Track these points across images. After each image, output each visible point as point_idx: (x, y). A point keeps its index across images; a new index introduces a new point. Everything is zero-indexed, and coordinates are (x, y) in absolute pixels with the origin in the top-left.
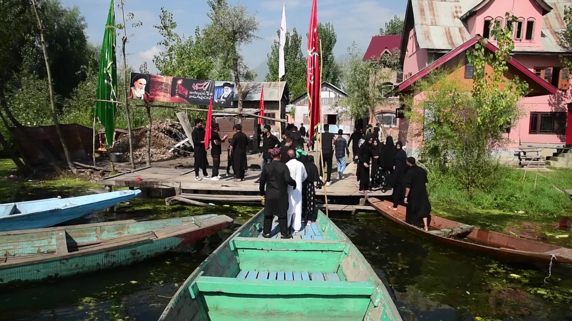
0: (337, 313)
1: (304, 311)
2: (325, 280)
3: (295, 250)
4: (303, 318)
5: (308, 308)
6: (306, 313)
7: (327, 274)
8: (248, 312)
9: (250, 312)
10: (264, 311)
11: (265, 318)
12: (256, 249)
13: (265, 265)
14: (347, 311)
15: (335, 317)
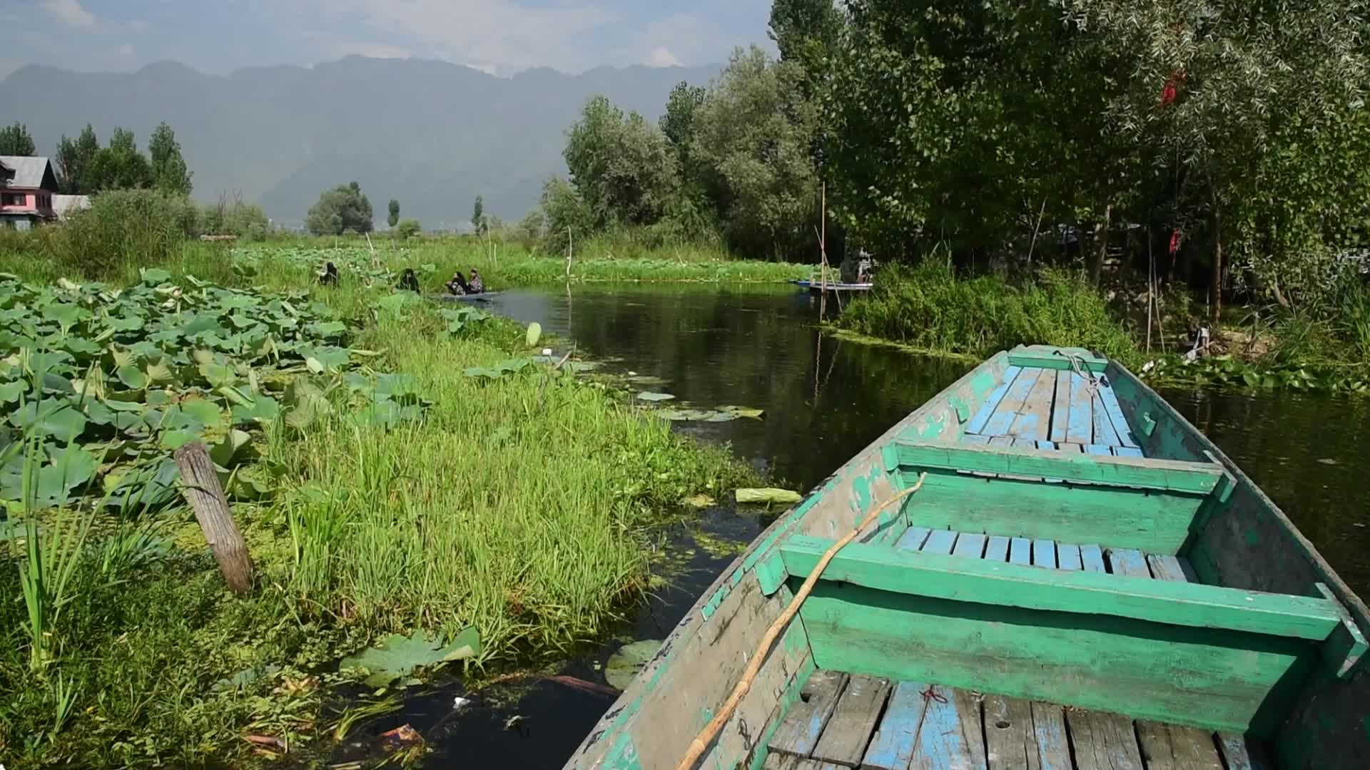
0: (1198, 683)
1: (1093, 662)
2: (1153, 576)
3: (1065, 483)
4: (1088, 681)
5: (1105, 656)
6: (1096, 669)
7: (1158, 557)
8: (923, 647)
9: (928, 647)
10: (971, 649)
11: (972, 669)
12: (954, 472)
13: (976, 516)
14: (1233, 680)
15: (1189, 691)
